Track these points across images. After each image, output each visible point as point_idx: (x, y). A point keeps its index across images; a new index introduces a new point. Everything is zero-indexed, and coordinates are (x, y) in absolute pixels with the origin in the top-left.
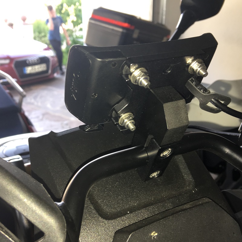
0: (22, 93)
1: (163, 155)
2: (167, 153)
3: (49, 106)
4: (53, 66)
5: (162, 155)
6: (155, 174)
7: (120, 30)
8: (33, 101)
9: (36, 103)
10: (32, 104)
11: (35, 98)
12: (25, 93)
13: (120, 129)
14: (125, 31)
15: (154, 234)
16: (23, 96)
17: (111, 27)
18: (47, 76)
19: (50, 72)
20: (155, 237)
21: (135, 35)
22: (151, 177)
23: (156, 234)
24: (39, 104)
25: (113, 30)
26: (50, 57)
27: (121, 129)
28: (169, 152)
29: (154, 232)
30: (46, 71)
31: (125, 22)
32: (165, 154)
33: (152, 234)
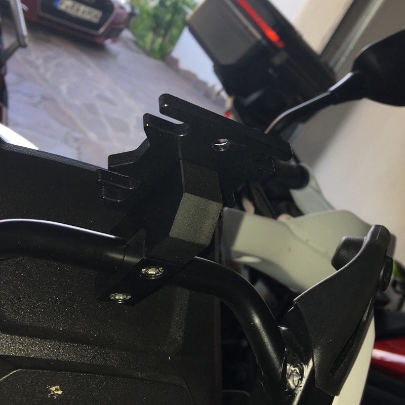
0: (24, 37)
1: (147, 273)
2: (154, 273)
3: (64, 88)
4: (113, 23)
5: (144, 271)
6: (120, 297)
7: (258, 36)
8: (40, 62)
9: (42, 70)
10: (36, 67)
11: (47, 60)
12: (27, 41)
13: (104, 193)
14: (264, 42)
15: (56, 391)
16: (21, 44)
17: (246, 22)
18: (93, 36)
19: (102, 30)
20: (55, 397)
21: (278, 60)
22: (113, 298)
23: (60, 392)
24: (48, 75)
25: (246, 28)
26: (116, 6)
27: (105, 195)
28: (158, 273)
29: (58, 387)
30: (97, 26)
31: (274, 28)
32: (149, 273)
33: (53, 389)
